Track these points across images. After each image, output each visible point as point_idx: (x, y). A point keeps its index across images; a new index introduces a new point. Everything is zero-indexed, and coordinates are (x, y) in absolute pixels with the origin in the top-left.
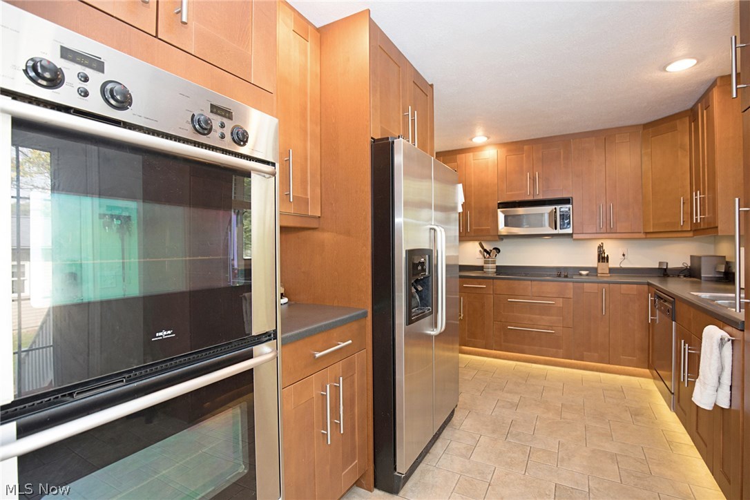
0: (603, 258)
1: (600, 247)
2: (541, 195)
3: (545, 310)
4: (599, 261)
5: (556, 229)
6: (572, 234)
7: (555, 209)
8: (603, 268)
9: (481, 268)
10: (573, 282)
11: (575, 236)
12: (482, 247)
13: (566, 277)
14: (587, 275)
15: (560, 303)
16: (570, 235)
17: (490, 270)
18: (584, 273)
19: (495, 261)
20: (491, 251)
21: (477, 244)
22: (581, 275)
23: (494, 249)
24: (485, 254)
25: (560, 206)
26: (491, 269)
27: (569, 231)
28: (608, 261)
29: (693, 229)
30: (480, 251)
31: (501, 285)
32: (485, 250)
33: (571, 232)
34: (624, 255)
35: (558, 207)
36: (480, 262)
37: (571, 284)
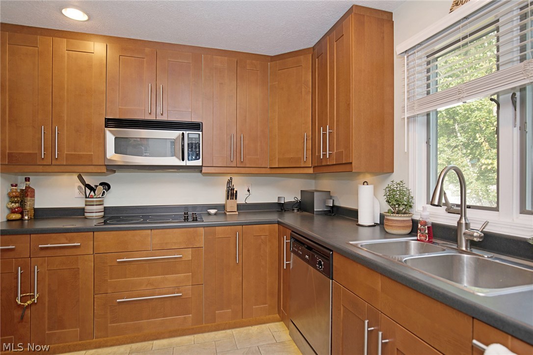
0: (232, 194)
1: (230, 182)
2: (165, 115)
3: (170, 267)
4: (228, 199)
5: (183, 160)
6: (202, 166)
7: (183, 134)
8: (231, 205)
9: (78, 213)
10: (204, 226)
11: (204, 170)
12: (82, 181)
13: (195, 220)
14: (215, 214)
15: (188, 255)
16: (198, 169)
17: (94, 214)
18: (213, 211)
19: (102, 201)
20: (96, 186)
21: (75, 177)
22: (209, 214)
23: (101, 184)
24: (88, 191)
25: (187, 132)
26: (95, 212)
27: (198, 163)
28: (236, 198)
29: (314, 165)
30: (79, 187)
31: (108, 239)
32: (88, 186)
33: (201, 165)
34: (249, 191)
35: (186, 133)
36: (79, 203)
37: (202, 229)
